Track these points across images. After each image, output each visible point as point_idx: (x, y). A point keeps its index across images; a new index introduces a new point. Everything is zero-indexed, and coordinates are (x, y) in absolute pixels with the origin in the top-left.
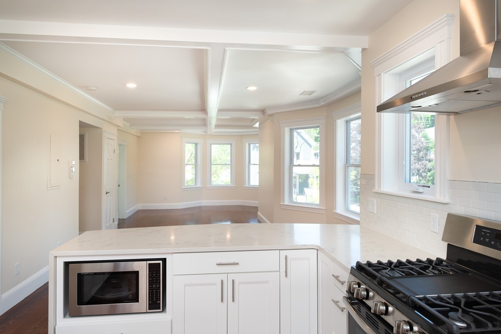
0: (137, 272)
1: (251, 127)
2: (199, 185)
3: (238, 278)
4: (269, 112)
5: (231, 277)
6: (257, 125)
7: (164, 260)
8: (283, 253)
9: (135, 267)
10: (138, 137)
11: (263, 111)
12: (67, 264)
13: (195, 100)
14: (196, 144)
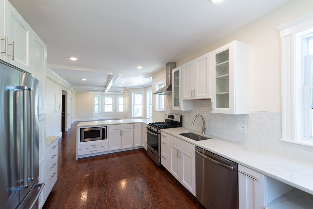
0: (99, 130)
1: (120, 92)
2: (100, 112)
3: (124, 130)
4: (127, 88)
5: (122, 130)
6: (122, 92)
7: (106, 127)
8: (134, 124)
9: (99, 129)
10: (76, 94)
11: (125, 88)
12: (81, 129)
13: (104, 84)
14: (99, 97)
